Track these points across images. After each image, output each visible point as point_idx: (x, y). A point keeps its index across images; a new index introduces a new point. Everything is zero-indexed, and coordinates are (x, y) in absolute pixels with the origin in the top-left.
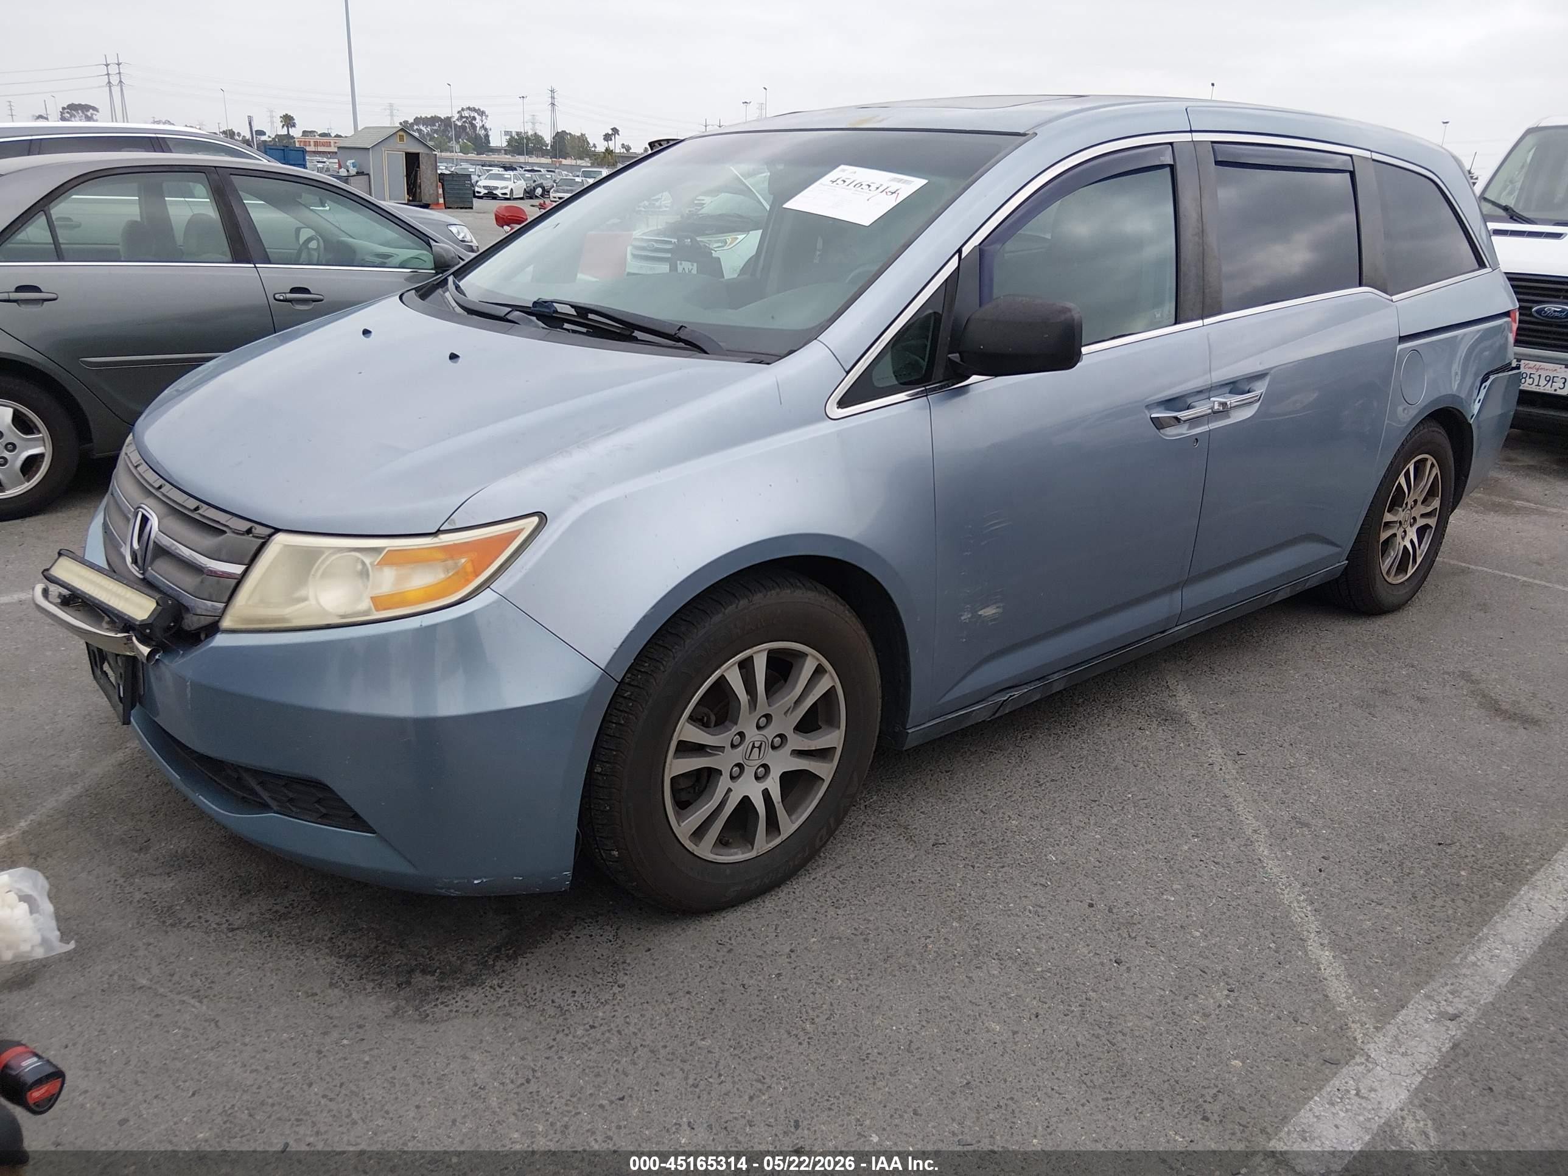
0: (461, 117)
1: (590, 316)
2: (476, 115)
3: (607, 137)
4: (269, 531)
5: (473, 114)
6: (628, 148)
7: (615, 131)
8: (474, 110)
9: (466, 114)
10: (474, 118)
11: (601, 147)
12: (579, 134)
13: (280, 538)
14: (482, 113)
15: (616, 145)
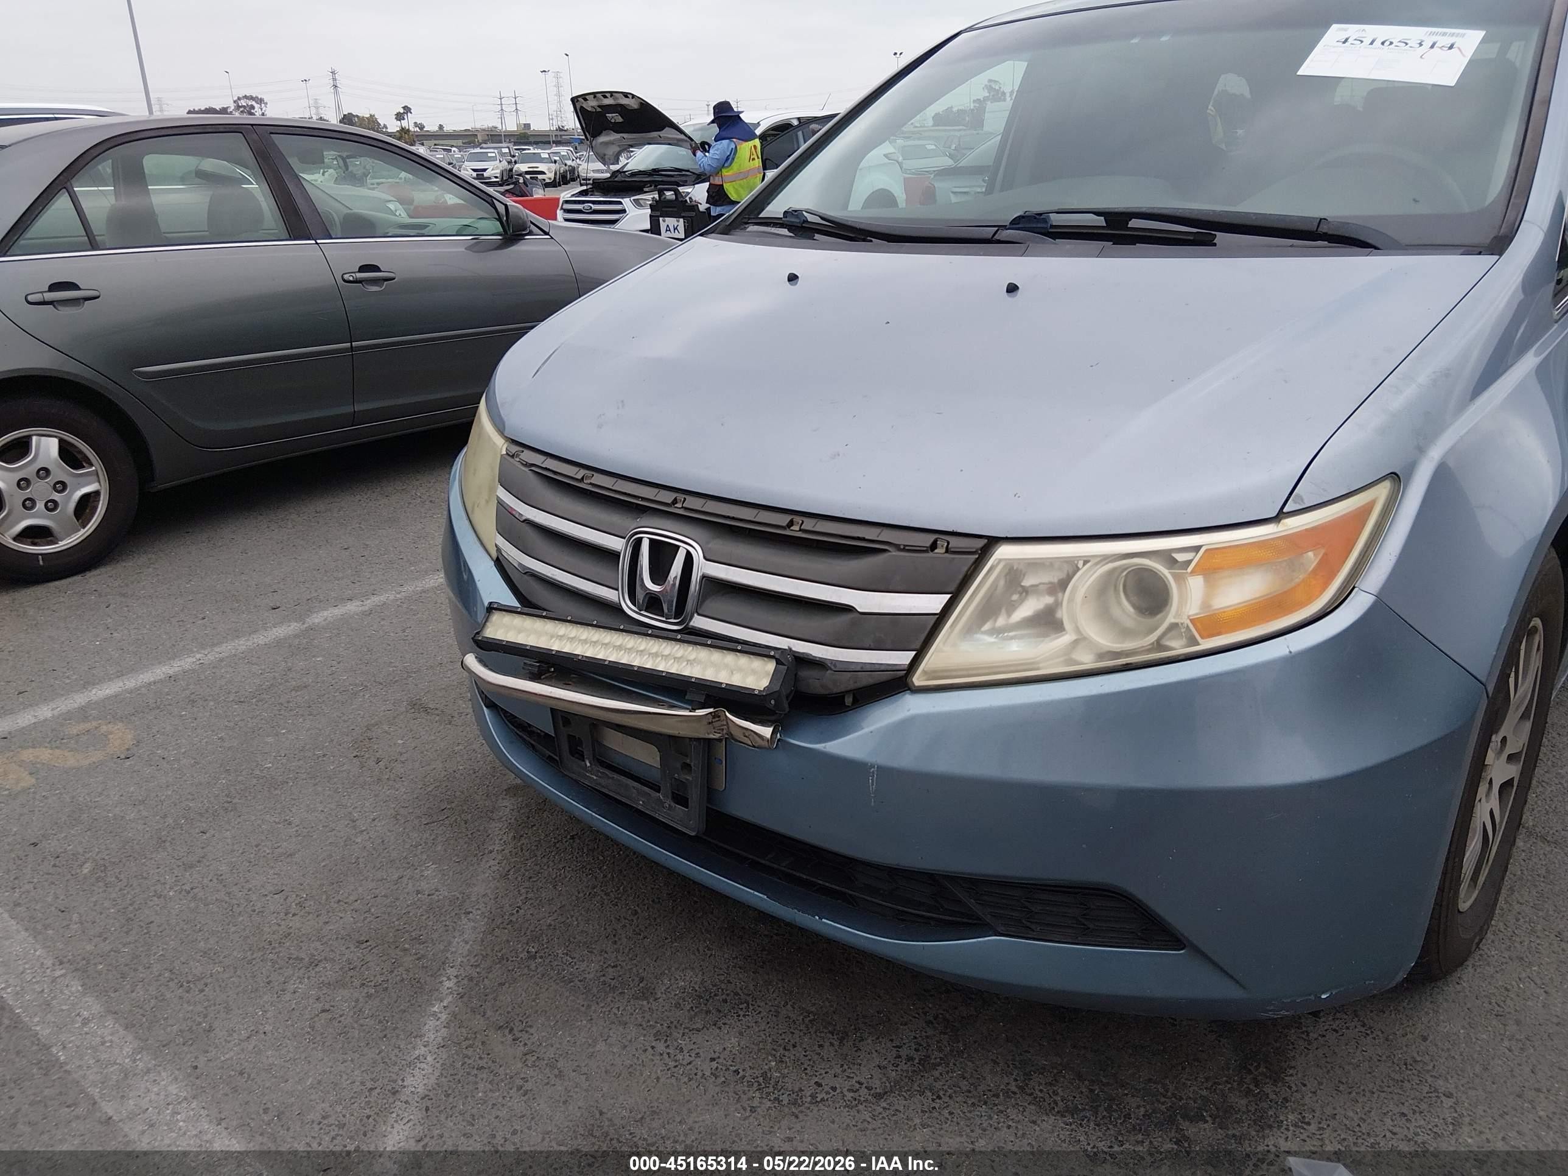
0: (238, 107)
1: (1134, 223)
2: (254, 103)
3: (399, 117)
4: (982, 543)
5: (251, 103)
6: (422, 127)
7: (407, 109)
8: (252, 98)
9: (243, 103)
10: (253, 107)
11: (394, 126)
12: (368, 116)
13: (1004, 552)
14: (260, 101)
15: (409, 123)
